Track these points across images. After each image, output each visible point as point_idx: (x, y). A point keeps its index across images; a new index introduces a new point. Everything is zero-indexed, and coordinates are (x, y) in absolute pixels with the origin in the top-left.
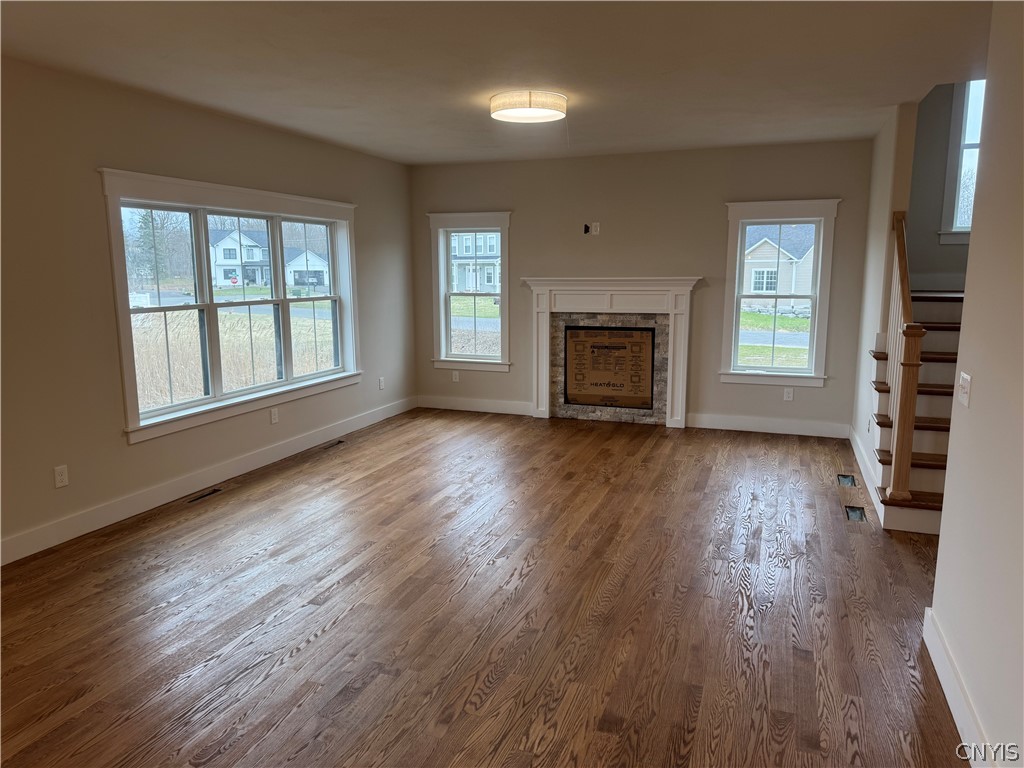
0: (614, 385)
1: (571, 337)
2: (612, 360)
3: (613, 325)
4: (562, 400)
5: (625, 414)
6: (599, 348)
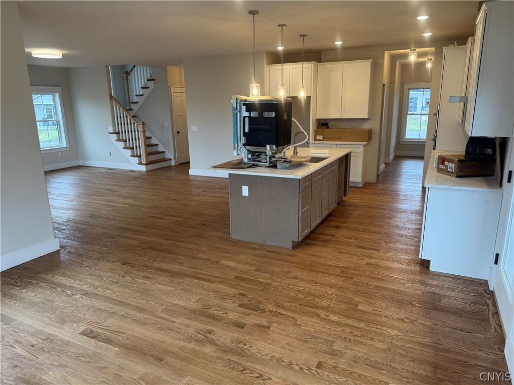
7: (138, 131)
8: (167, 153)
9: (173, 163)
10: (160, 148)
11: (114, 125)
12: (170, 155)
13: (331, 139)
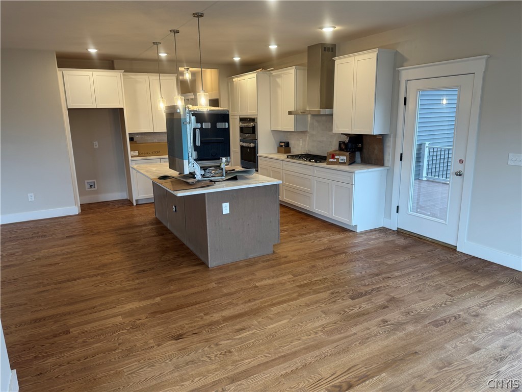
13: (148, 154)
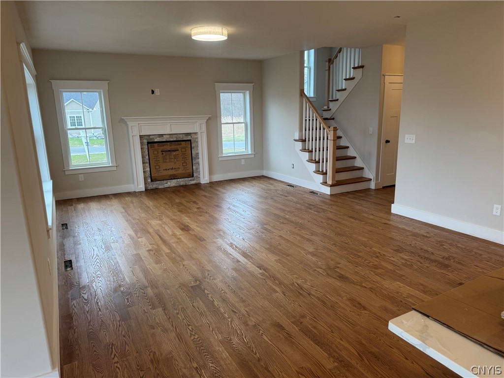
0: (175, 169)
1: (151, 148)
2: (172, 157)
3: (172, 140)
4: (150, 180)
5: (182, 182)
6: (165, 151)
7: (328, 139)
8: (366, 170)
9: (373, 186)
10: (358, 163)
11: (301, 130)
12: (370, 174)
